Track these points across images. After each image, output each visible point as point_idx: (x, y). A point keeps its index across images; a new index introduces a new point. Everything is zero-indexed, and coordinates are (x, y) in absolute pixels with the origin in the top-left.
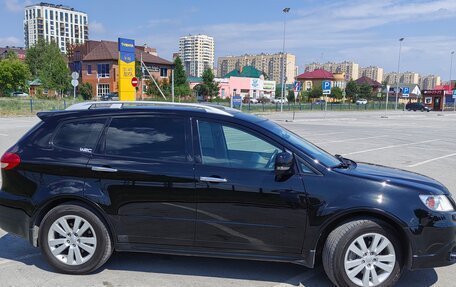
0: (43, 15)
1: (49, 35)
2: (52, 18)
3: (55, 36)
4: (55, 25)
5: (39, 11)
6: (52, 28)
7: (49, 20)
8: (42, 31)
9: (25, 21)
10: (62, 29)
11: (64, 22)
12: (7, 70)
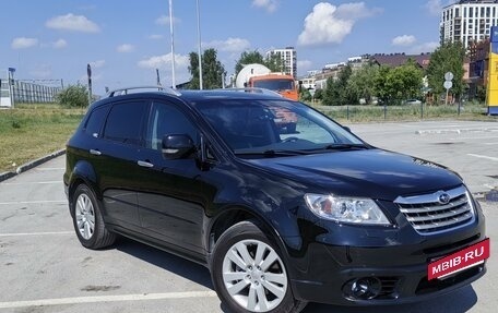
0: (461, 13)
1: (467, 35)
2: (471, 15)
3: (474, 35)
4: (474, 24)
5: (457, 10)
6: (470, 27)
7: (468, 18)
8: (459, 32)
9: (441, 24)
10: (482, 26)
11: (485, 18)
12: (399, 77)
